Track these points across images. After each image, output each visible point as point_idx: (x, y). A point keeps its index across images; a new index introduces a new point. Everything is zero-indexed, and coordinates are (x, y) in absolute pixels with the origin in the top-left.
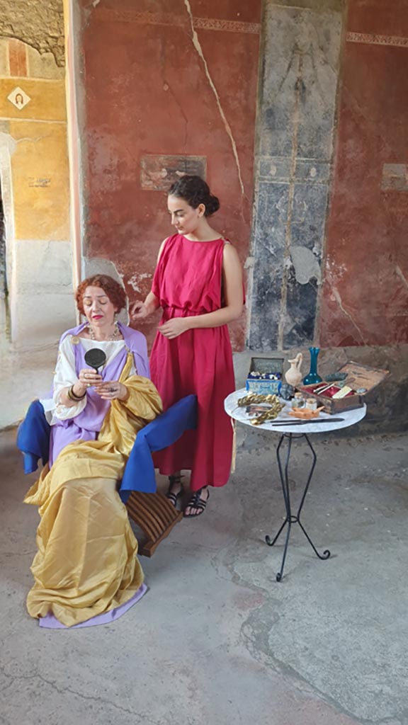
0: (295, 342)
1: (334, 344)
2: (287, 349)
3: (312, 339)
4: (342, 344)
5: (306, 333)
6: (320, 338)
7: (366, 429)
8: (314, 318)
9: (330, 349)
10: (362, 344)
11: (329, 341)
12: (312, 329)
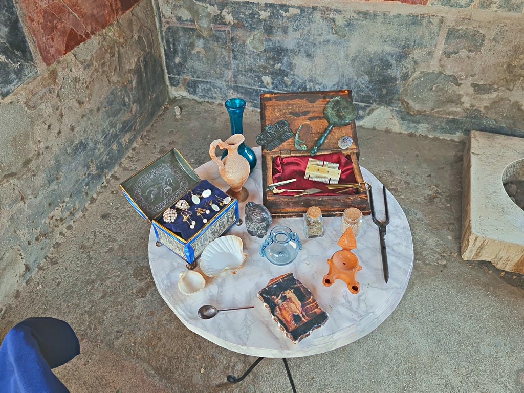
0: (13, 76)
1: (59, 52)
2: (7, 93)
3: (32, 60)
4: (69, 47)
5: (19, 53)
6: (41, 53)
7: (127, 140)
8: (17, 21)
9: (59, 62)
10: (88, 36)
11: (52, 51)
12: (24, 41)
